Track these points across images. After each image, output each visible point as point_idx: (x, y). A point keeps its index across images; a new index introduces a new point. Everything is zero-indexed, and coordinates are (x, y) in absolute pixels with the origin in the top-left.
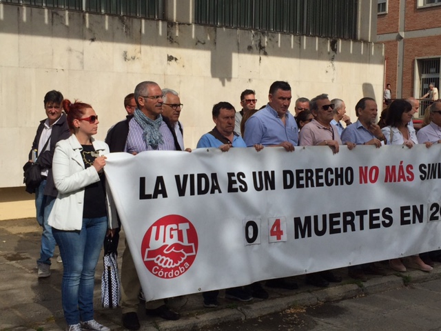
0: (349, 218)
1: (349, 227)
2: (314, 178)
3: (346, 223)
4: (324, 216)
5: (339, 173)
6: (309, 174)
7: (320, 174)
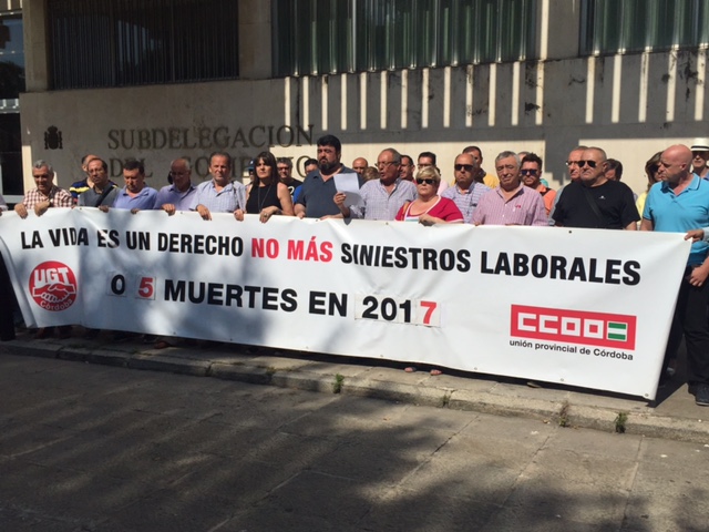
0: (234, 292)
1: (234, 301)
2: (193, 244)
3: (229, 296)
4: (202, 285)
5: (224, 242)
6: (186, 240)
7: (200, 241)
